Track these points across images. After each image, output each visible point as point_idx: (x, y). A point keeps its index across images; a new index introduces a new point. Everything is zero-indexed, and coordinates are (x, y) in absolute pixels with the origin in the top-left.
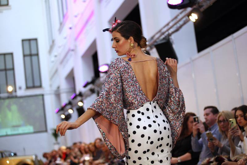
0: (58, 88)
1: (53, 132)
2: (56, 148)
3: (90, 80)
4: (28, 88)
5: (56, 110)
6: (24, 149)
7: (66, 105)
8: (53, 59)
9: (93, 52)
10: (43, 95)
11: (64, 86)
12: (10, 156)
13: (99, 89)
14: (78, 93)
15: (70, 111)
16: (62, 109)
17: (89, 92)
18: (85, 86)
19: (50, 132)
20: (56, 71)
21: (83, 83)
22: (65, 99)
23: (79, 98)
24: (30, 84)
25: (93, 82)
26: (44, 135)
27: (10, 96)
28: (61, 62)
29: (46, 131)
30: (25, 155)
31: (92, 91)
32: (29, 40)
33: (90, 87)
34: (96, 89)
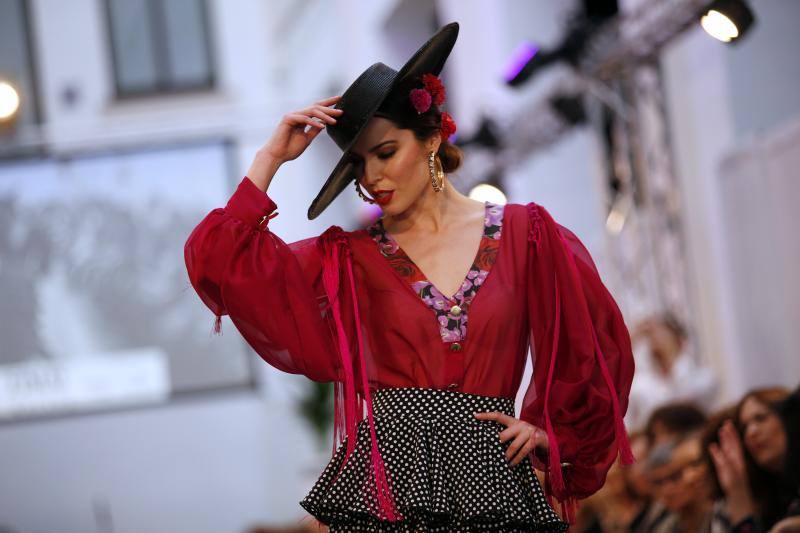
3: (549, 35)
4: (123, 93)
13: (614, 99)
17: (548, 120)
18: (519, 79)
21: (505, 58)
23: (476, 162)
24: (141, 71)
25: (571, 51)
31: (569, 110)
33: (553, 80)
34: (596, 95)
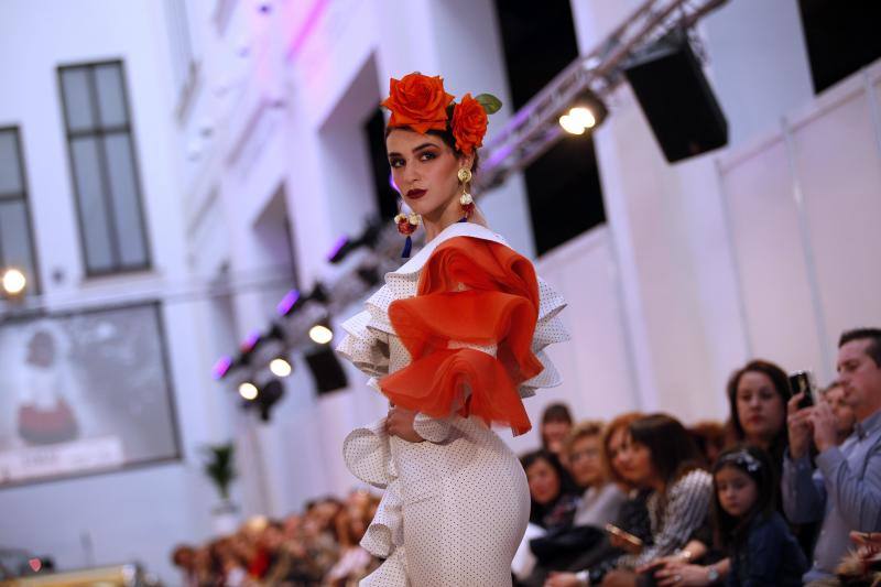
0: (225, 268)
1: (209, 459)
2: (226, 526)
3: (355, 230)
4: (91, 273)
5: (218, 363)
6: (86, 542)
7: (259, 342)
8: (196, 144)
9: (364, 112)
10: (156, 305)
11: (249, 258)
12: (25, 571)
14: (307, 286)
15: (280, 368)
16: (245, 361)
17: (356, 284)
18: (337, 257)
19: (196, 460)
20: (213, 198)
21: (328, 245)
22: (254, 317)
23: (315, 311)
24: (102, 258)
25: (369, 239)
26: (170, 475)
27: (16, 311)
28: (233, 158)
29: (178, 457)
30: (90, 567)
32: (90, 67)
33: (357, 259)
